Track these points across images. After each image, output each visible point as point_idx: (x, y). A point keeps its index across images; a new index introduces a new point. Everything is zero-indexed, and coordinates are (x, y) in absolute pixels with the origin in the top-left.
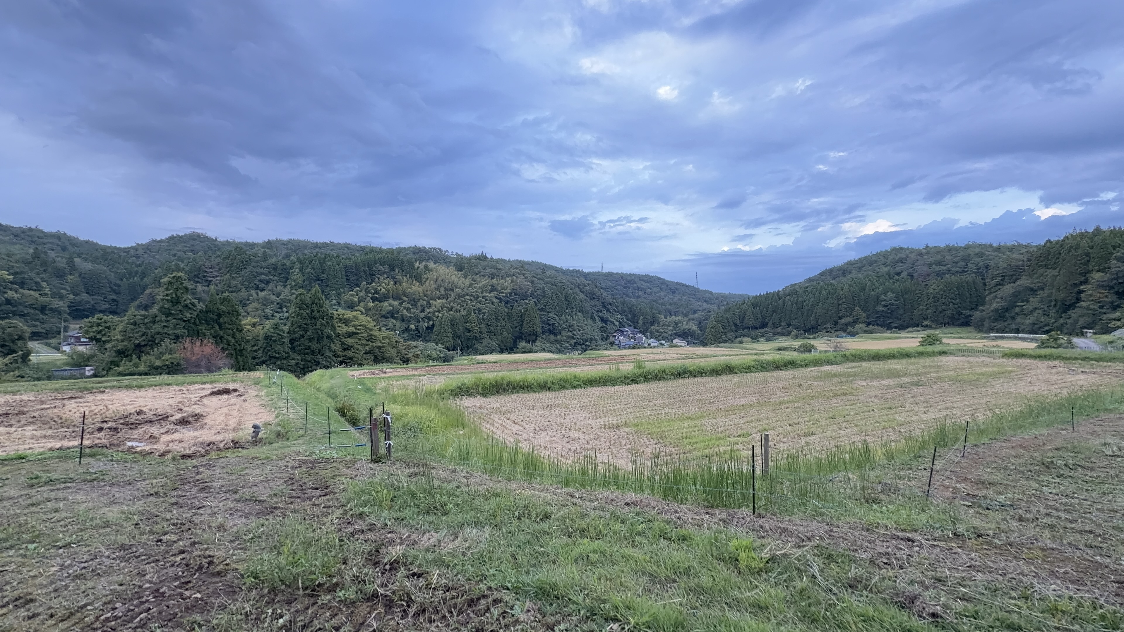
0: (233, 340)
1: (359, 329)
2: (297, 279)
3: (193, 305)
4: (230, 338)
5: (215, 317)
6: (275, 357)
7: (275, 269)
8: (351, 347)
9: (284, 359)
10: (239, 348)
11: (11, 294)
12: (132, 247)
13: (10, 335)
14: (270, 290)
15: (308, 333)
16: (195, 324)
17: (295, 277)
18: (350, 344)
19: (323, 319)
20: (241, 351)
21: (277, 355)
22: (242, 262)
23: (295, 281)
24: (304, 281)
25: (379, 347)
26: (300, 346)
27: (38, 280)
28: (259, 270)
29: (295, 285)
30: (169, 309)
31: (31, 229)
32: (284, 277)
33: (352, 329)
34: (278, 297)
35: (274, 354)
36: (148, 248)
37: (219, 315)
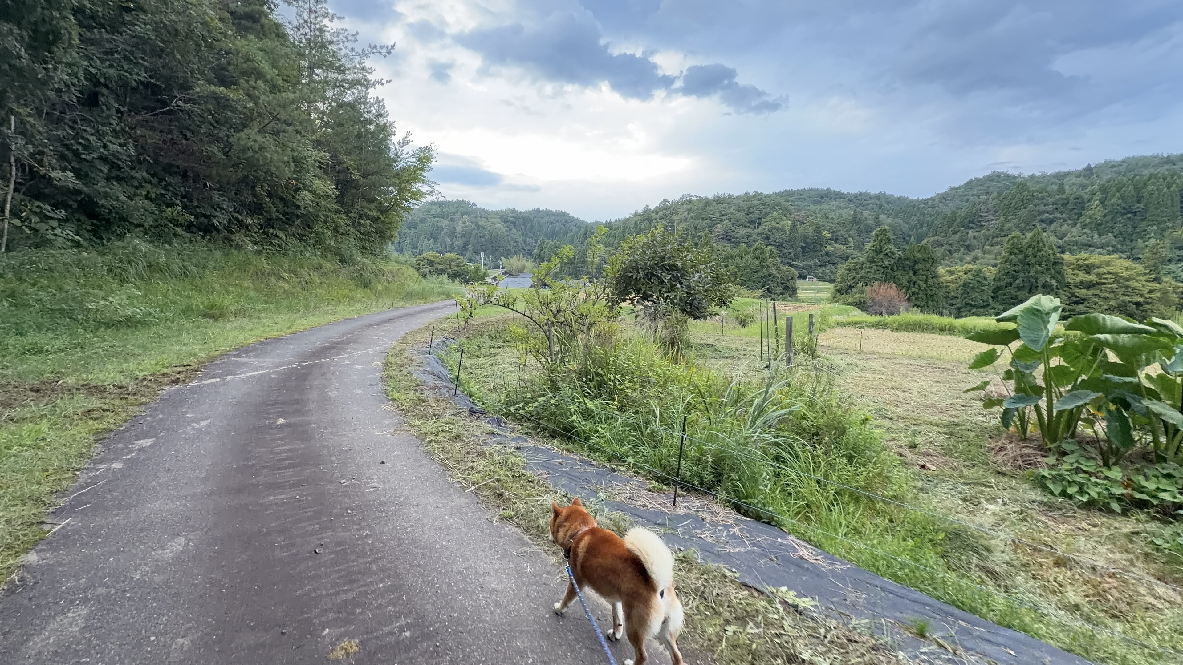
0: (925, 286)
1: (1104, 278)
2: (1094, 214)
3: (893, 253)
4: (921, 283)
5: (911, 264)
6: (971, 305)
7: (1064, 205)
8: (1084, 300)
9: (982, 307)
10: (929, 292)
11: (829, 248)
12: (931, 199)
13: (787, 276)
14: (1051, 232)
15: (1018, 281)
16: (892, 269)
17: (1091, 212)
18: (1083, 297)
19: (1040, 265)
20: (932, 296)
21: (973, 303)
22: (1022, 201)
23: (1090, 217)
24: (1105, 216)
25: (1138, 304)
26: (1005, 295)
27: (847, 236)
28: (1042, 208)
29: (1090, 223)
30: (873, 258)
31: (861, 194)
32: (1076, 214)
33: (1093, 278)
34: (1061, 239)
35: (970, 302)
36: (944, 198)
37: (915, 262)
